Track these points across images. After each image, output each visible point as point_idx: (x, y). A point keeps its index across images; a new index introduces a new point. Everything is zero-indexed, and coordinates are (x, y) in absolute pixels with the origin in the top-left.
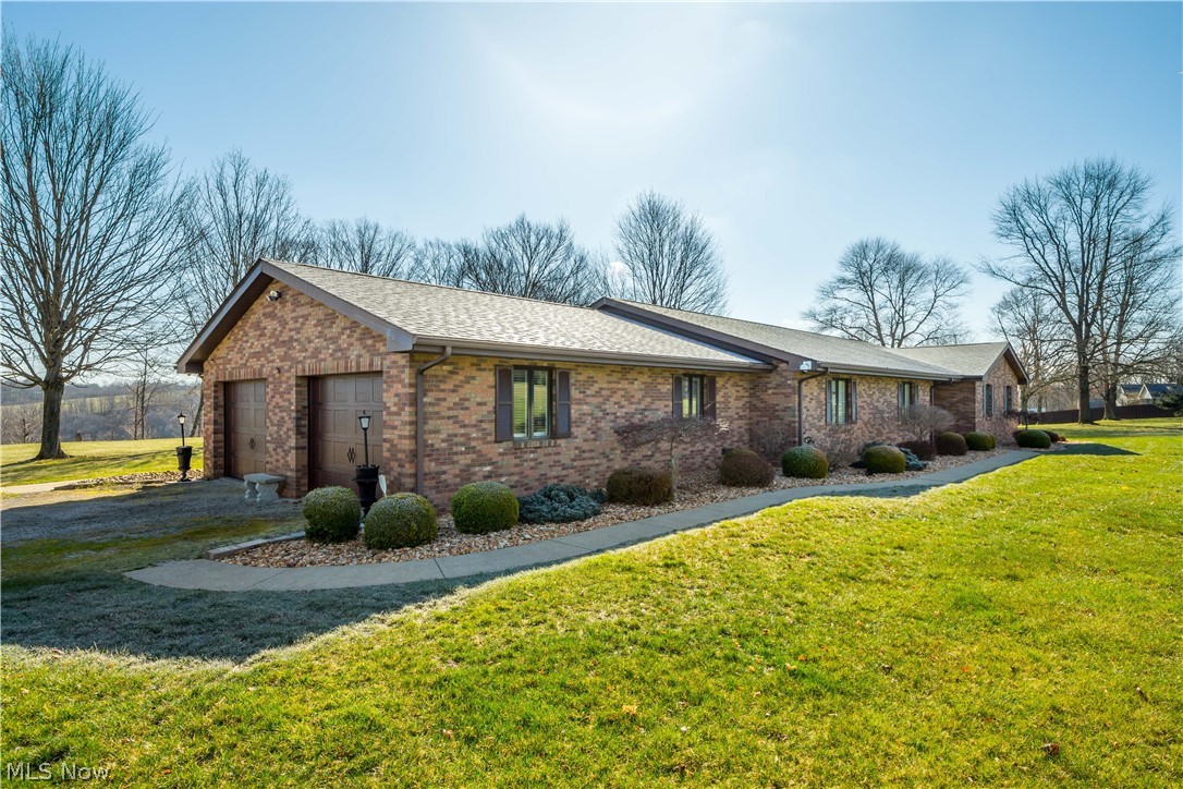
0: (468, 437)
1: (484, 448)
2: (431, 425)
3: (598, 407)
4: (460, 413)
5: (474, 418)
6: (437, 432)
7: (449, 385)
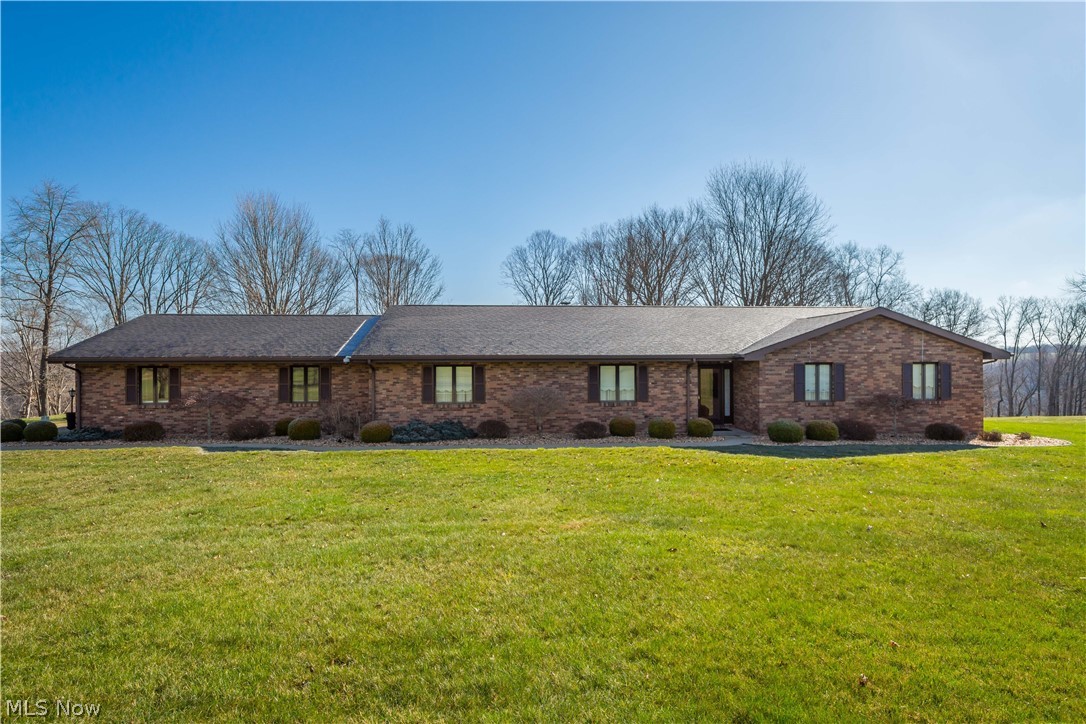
0: (109, 402)
1: (120, 408)
2: (87, 395)
3: (205, 387)
4: (104, 391)
5: (112, 393)
6: (91, 398)
7: (97, 377)
